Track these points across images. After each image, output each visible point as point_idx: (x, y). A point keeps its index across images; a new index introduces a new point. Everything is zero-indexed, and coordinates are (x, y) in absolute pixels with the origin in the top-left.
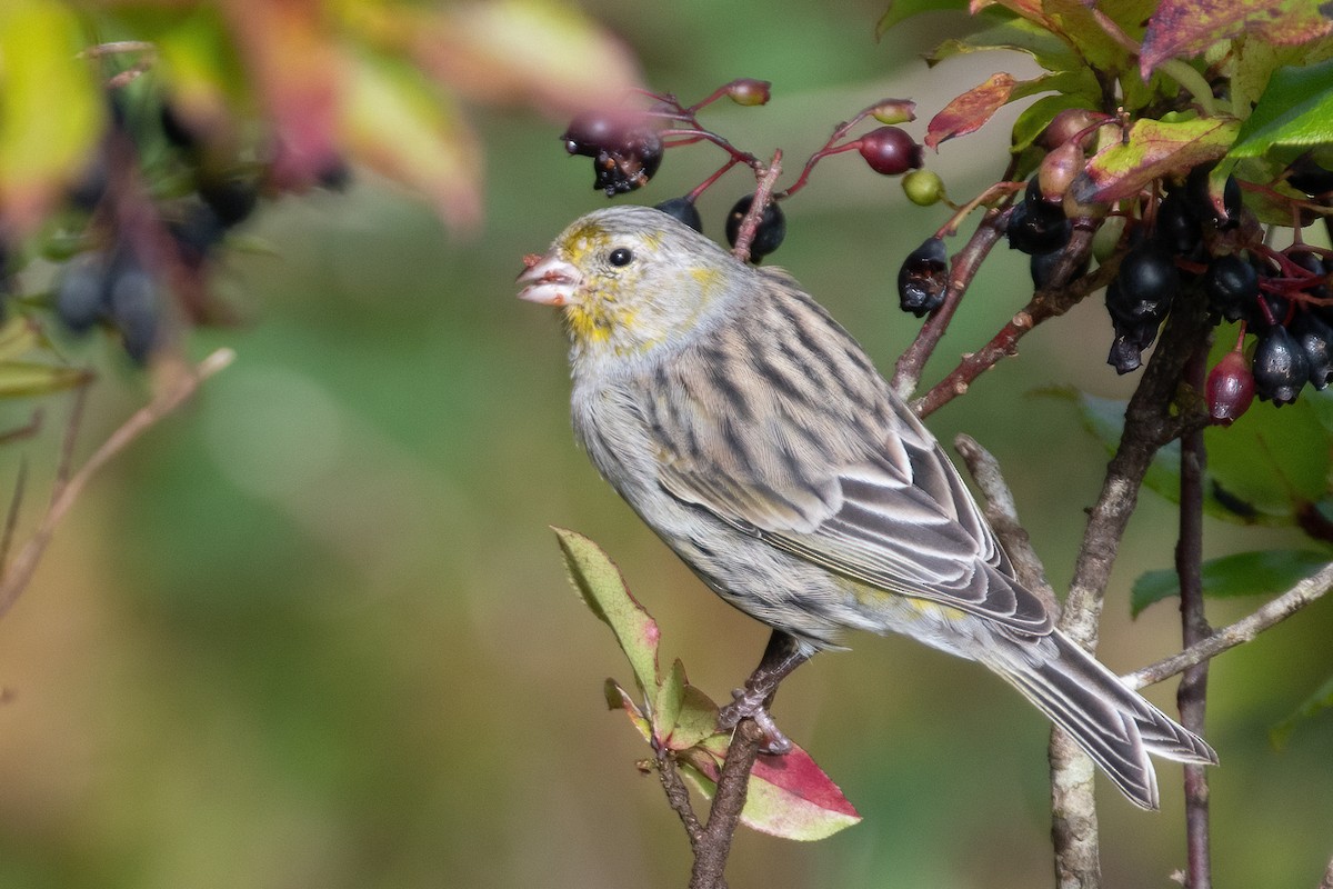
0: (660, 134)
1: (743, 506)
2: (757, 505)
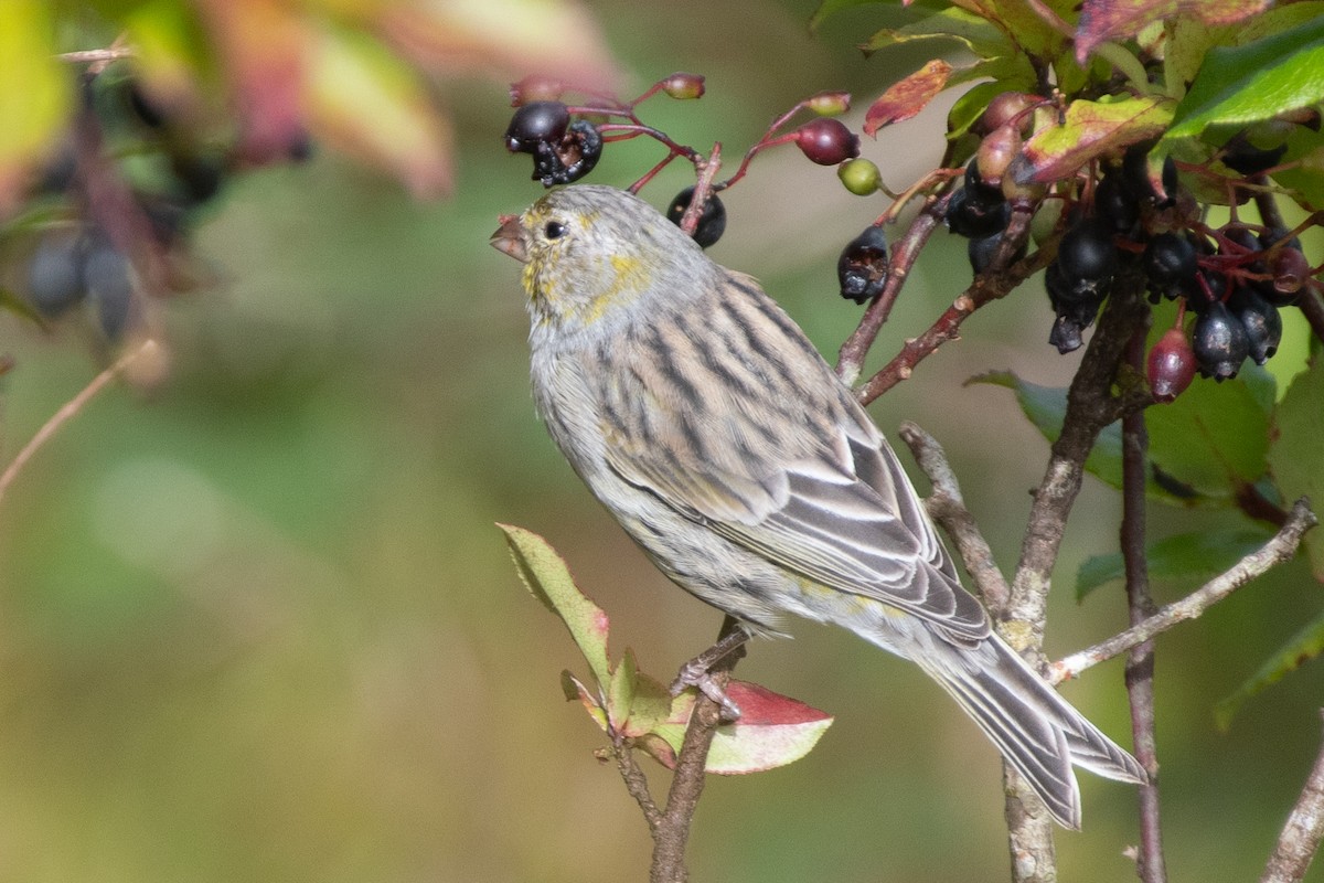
0: (599, 129)
1: (692, 496)
2: (704, 494)
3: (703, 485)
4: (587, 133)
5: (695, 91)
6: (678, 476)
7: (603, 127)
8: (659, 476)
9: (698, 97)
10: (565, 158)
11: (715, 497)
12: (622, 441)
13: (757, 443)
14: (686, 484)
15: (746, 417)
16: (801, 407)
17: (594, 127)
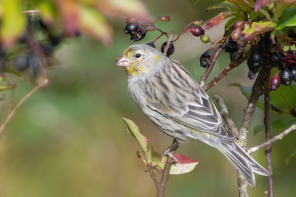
1: (166, 111)
2: (169, 111)
3: (169, 108)
4: (143, 29)
5: (168, 20)
6: (163, 107)
7: (147, 28)
8: (159, 107)
9: (168, 21)
10: (138, 35)
11: (172, 111)
12: (150, 99)
13: (181, 98)
14: (165, 108)
15: (178, 92)
16: (191, 90)
17: (144, 28)
